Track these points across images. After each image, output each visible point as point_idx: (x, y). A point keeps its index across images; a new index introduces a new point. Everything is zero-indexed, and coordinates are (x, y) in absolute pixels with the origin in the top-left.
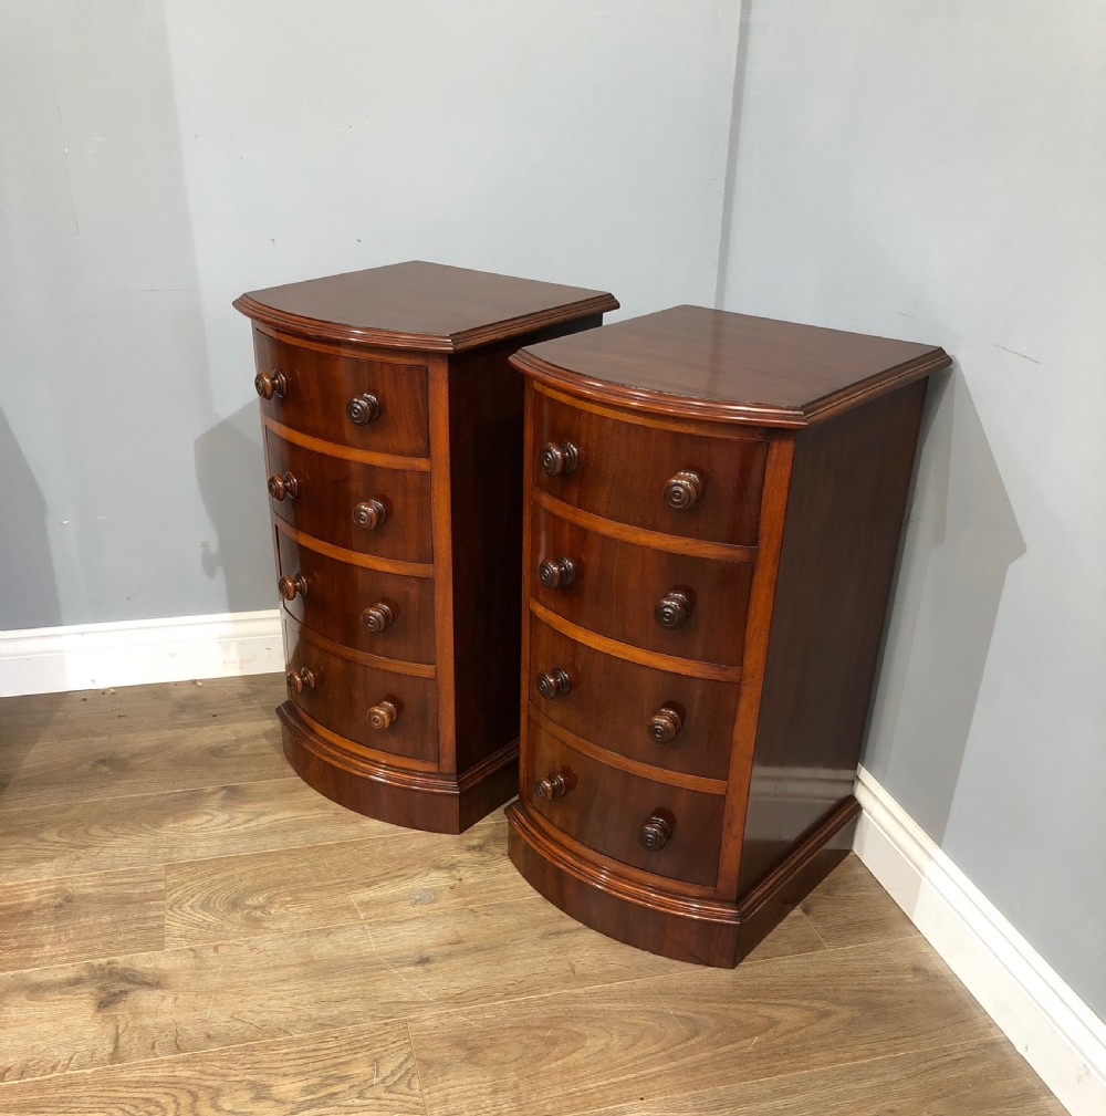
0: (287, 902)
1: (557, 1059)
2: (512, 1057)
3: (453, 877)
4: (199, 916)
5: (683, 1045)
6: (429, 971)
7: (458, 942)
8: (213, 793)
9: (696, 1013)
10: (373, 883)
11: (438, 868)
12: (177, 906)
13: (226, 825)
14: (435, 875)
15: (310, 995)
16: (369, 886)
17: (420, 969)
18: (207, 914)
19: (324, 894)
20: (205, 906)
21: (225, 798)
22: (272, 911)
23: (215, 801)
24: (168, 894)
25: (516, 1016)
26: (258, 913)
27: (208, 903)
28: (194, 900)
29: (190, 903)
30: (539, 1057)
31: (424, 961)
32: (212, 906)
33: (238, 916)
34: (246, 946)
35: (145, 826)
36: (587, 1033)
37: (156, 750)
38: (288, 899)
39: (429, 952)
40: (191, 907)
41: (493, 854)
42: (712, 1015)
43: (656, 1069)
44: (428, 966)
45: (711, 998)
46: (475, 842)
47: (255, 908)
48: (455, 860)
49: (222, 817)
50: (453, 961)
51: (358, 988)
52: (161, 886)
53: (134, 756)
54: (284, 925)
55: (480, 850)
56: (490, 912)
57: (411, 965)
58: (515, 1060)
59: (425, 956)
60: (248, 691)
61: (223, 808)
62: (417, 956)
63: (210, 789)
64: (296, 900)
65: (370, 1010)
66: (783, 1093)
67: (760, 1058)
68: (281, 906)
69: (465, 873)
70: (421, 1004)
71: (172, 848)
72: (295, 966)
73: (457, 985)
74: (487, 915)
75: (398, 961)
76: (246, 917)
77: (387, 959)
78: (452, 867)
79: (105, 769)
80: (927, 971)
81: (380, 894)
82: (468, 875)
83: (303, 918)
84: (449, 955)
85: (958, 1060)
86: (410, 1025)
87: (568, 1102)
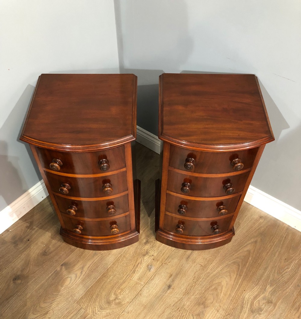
0: (121, 292)
1: (221, 293)
2: (212, 299)
3: (150, 256)
4: (104, 313)
5: (239, 270)
6: (173, 289)
7: (171, 275)
8: (61, 269)
9: (234, 259)
10: (134, 271)
11: (144, 255)
12: (94, 314)
13: (77, 278)
14: (146, 258)
15: (155, 316)
16: (134, 273)
17: (170, 290)
18: (105, 310)
19: (126, 283)
20: (102, 308)
21: (66, 269)
22: (120, 298)
23: (64, 272)
24: (88, 311)
25: (203, 288)
26: (117, 301)
27: (102, 307)
28: (97, 309)
29: (97, 311)
30: (217, 295)
31: (169, 287)
32: (103, 307)
33: (113, 305)
34: (125, 313)
35: (55, 294)
36: (220, 281)
37: (27, 264)
38: (120, 291)
39: (168, 283)
40: (99, 311)
41: (152, 242)
42: (237, 258)
43: (240, 280)
44: (172, 287)
45: (233, 253)
46: (145, 241)
47: (115, 300)
48: (146, 250)
49: (73, 276)
50: (175, 282)
51: (164, 306)
52: (83, 310)
53: (22, 271)
54: (128, 300)
55: (148, 243)
56: (169, 261)
57: (168, 290)
58: (214, 300)
59: (168, 285)
60: (28, 225)
61: (69, 273)
62: (167, 286)
63: (58, 269)
64: (122, 290)
65: (173, 310)
66: (266, 269)
67: (255, 263)
68: (120, 294)
69: (152, 253)
70: (181, 300)
71: (71, 296)
72: (143, 310)
73: (183, 288)
74: (169, 262)
75: (164, 291)
76: (116, 304)
77: (161, 292)
78: (147, 253)
79: (19, 281)
80: (263, 216)
81: (140, 273)
82: (153, 253)
83: (129, 294)
84: (173, 281)
85: (285, 237)
86: (185, 307)
87: (233, 303)
